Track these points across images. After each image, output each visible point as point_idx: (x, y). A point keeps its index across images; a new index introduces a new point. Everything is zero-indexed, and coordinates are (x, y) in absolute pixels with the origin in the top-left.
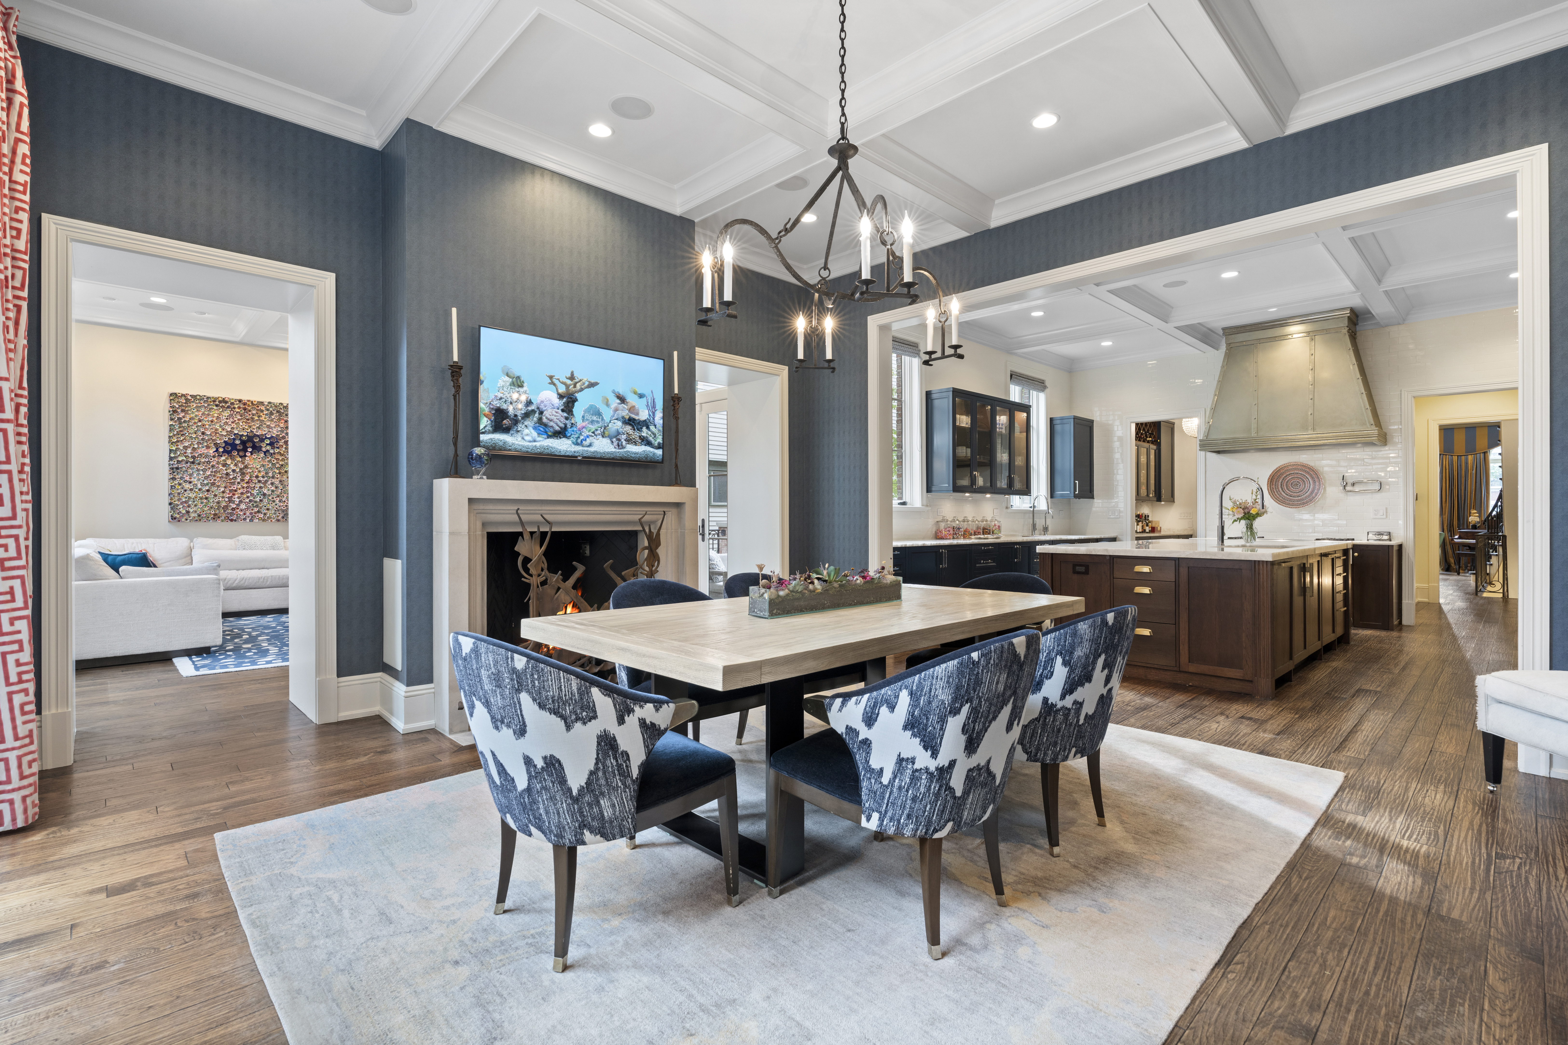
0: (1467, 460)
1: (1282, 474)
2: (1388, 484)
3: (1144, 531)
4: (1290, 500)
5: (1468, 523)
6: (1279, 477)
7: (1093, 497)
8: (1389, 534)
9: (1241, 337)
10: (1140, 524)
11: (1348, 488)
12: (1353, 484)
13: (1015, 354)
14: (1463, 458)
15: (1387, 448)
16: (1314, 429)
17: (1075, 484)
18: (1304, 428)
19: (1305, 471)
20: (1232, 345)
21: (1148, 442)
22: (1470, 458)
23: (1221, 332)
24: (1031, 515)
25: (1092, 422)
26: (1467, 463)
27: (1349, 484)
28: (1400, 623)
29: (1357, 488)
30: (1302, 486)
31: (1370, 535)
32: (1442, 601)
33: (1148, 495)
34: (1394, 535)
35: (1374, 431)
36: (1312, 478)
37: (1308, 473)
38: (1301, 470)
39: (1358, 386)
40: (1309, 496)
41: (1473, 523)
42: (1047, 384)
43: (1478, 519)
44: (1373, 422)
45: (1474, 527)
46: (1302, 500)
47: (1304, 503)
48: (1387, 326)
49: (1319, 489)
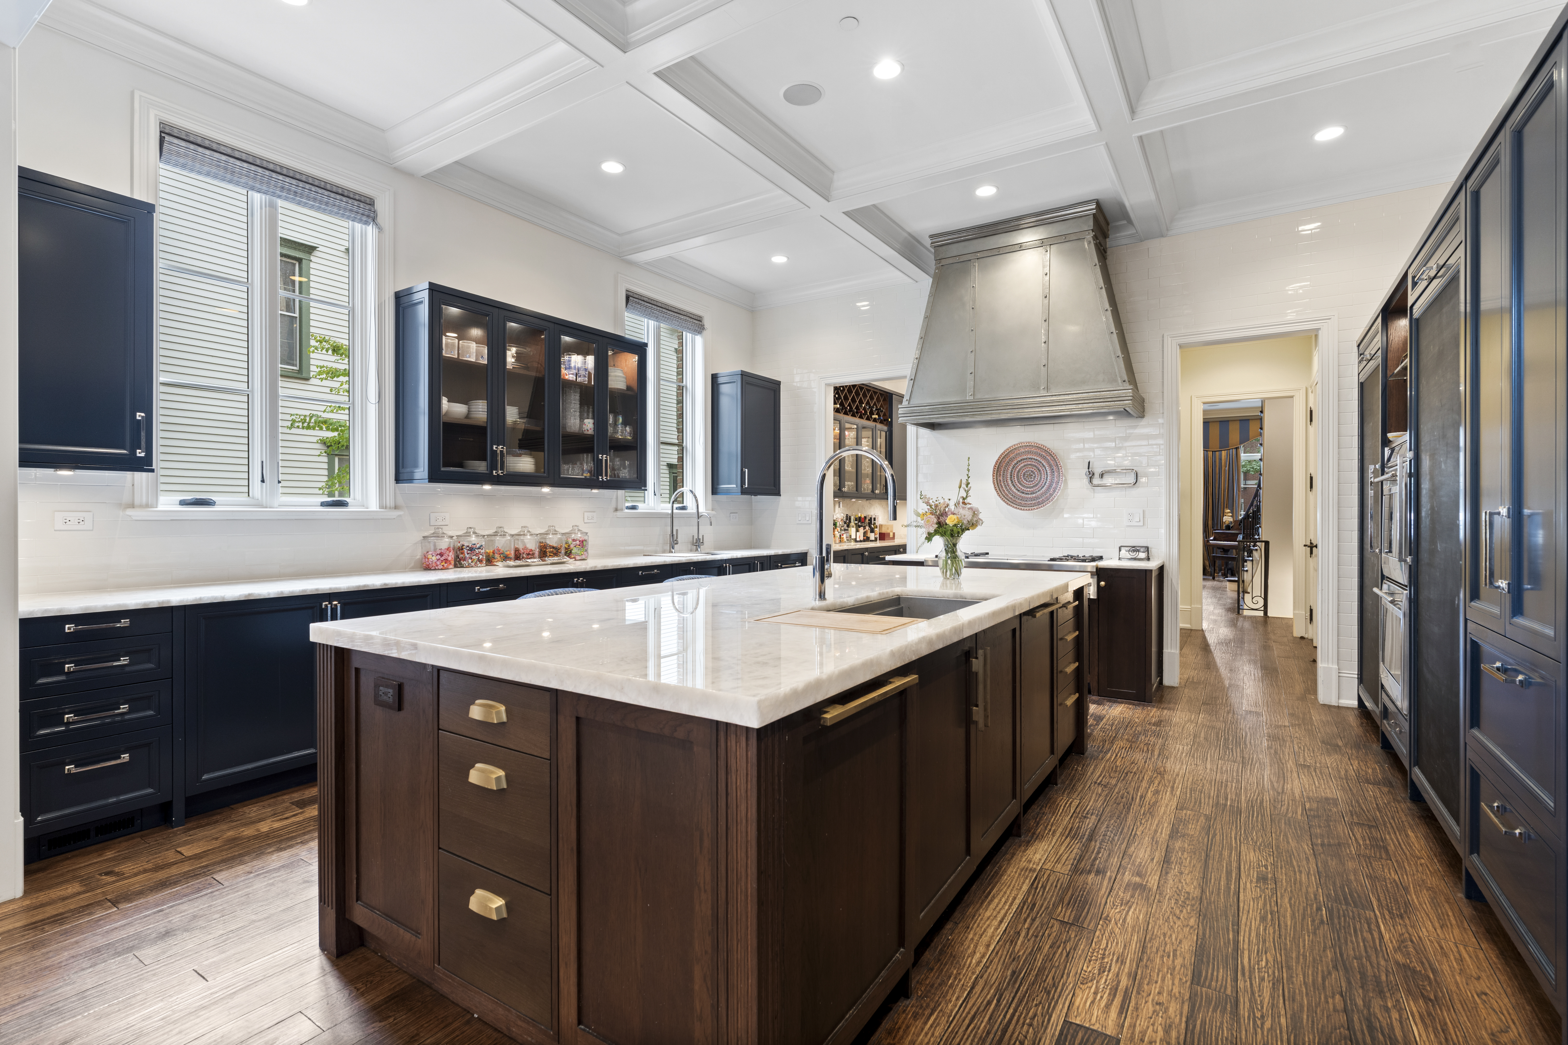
0: (1220, 455)
1: (1011, 460)
2: (1146, 475)
3: (867, 539)
4: (1022, 499)
5: (1222, 522)
6: (1008, 464)
7: (777, 493)
8: (1147, 549)
9: (955, 250)
10: (861, 530)
11: (1096, 481)
12: (1102, 476)
13: (631, 263)
14: (1217, 453)
15: (1144, 422)
16: (1047, 389)
17: (743, 474)
18: (1035, 387)
19: (1041, 456)
20: (944, 262)
21: (875, 420)
22: (1223, 453)
23: (928, 242)
24: (669, 521)
25: (778, 383)
26: (1220, 459)
27: (1097, 476)
28: (1161, 682)
29: (1109, 480)
30: (1037, 478)
31: (1123, 551)
32: (1205, 626)
33: (873, 491)
34: (1153, 551)
35: (1127, 391)
36: (1050, 466)
37: (1044, 458)
38: (1036, 454)
39: (1106, 320)
40: (1045, 493)
41: (1227, 523)
42: (707, 322)
43: (1231, 519)
44: (1126, 378)
45: (1228, 527)
46: (1037, 498)
47: (1039, 504)
48: (1147, 238)
49: (1058, 483)
